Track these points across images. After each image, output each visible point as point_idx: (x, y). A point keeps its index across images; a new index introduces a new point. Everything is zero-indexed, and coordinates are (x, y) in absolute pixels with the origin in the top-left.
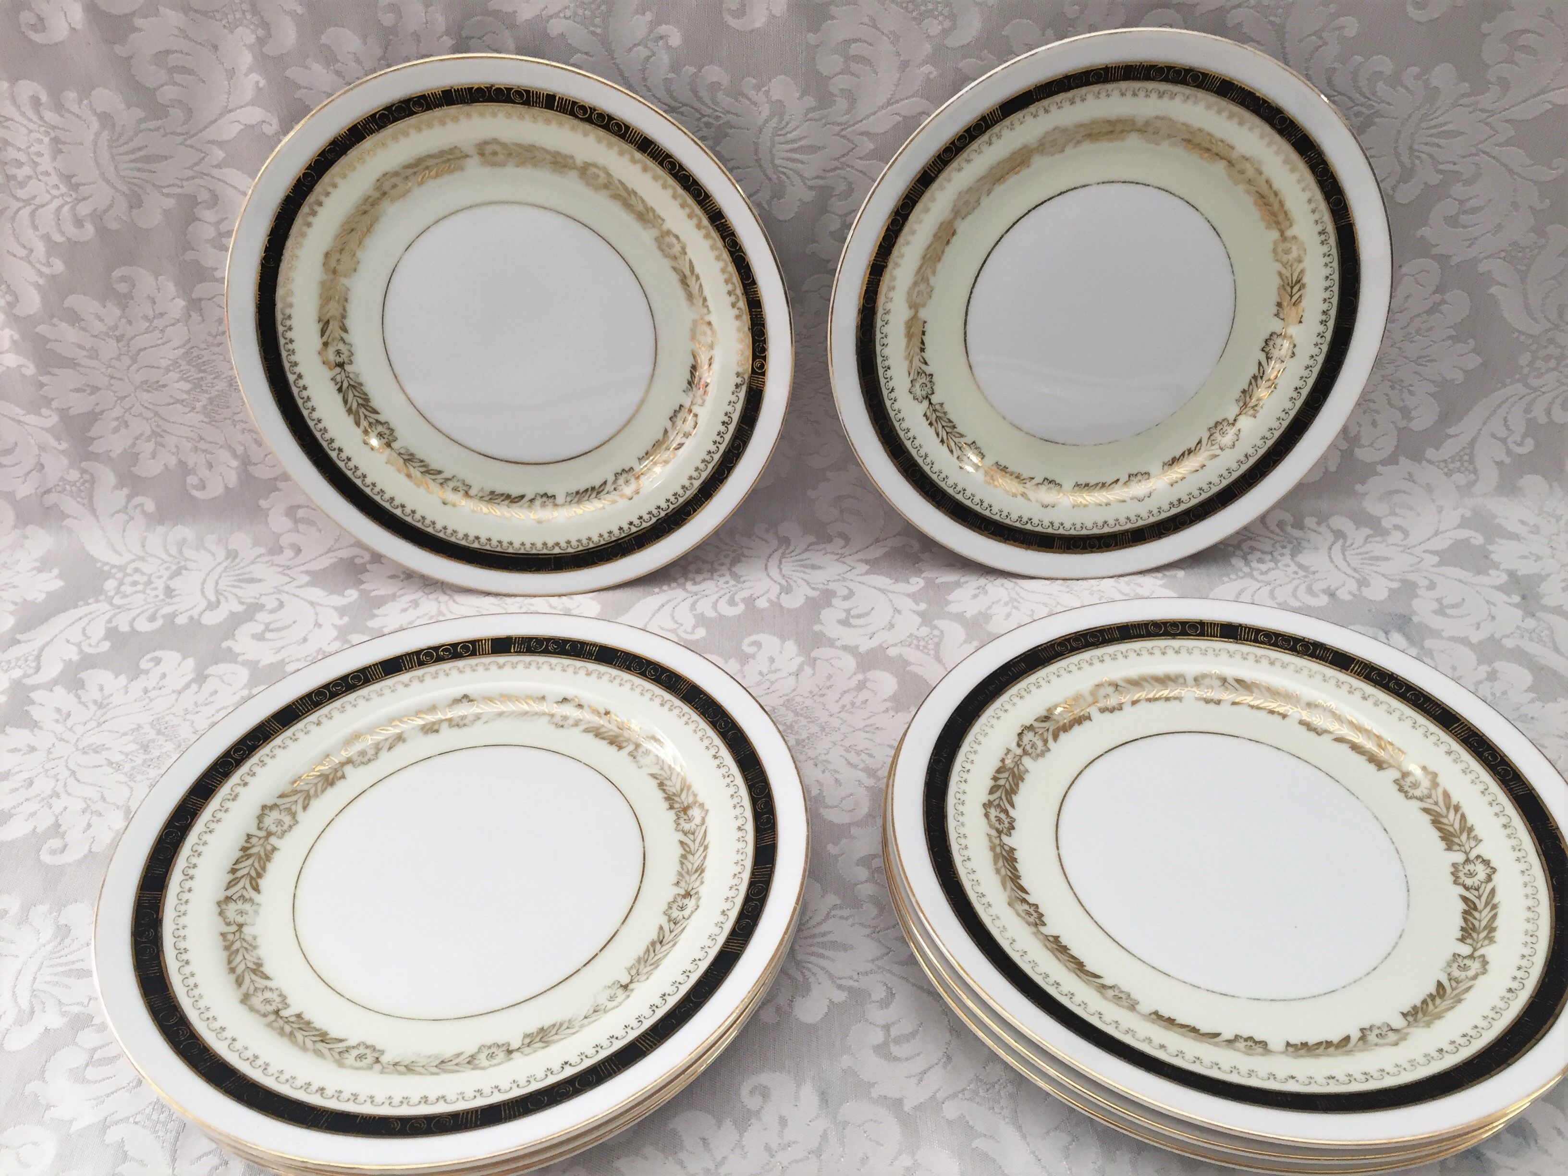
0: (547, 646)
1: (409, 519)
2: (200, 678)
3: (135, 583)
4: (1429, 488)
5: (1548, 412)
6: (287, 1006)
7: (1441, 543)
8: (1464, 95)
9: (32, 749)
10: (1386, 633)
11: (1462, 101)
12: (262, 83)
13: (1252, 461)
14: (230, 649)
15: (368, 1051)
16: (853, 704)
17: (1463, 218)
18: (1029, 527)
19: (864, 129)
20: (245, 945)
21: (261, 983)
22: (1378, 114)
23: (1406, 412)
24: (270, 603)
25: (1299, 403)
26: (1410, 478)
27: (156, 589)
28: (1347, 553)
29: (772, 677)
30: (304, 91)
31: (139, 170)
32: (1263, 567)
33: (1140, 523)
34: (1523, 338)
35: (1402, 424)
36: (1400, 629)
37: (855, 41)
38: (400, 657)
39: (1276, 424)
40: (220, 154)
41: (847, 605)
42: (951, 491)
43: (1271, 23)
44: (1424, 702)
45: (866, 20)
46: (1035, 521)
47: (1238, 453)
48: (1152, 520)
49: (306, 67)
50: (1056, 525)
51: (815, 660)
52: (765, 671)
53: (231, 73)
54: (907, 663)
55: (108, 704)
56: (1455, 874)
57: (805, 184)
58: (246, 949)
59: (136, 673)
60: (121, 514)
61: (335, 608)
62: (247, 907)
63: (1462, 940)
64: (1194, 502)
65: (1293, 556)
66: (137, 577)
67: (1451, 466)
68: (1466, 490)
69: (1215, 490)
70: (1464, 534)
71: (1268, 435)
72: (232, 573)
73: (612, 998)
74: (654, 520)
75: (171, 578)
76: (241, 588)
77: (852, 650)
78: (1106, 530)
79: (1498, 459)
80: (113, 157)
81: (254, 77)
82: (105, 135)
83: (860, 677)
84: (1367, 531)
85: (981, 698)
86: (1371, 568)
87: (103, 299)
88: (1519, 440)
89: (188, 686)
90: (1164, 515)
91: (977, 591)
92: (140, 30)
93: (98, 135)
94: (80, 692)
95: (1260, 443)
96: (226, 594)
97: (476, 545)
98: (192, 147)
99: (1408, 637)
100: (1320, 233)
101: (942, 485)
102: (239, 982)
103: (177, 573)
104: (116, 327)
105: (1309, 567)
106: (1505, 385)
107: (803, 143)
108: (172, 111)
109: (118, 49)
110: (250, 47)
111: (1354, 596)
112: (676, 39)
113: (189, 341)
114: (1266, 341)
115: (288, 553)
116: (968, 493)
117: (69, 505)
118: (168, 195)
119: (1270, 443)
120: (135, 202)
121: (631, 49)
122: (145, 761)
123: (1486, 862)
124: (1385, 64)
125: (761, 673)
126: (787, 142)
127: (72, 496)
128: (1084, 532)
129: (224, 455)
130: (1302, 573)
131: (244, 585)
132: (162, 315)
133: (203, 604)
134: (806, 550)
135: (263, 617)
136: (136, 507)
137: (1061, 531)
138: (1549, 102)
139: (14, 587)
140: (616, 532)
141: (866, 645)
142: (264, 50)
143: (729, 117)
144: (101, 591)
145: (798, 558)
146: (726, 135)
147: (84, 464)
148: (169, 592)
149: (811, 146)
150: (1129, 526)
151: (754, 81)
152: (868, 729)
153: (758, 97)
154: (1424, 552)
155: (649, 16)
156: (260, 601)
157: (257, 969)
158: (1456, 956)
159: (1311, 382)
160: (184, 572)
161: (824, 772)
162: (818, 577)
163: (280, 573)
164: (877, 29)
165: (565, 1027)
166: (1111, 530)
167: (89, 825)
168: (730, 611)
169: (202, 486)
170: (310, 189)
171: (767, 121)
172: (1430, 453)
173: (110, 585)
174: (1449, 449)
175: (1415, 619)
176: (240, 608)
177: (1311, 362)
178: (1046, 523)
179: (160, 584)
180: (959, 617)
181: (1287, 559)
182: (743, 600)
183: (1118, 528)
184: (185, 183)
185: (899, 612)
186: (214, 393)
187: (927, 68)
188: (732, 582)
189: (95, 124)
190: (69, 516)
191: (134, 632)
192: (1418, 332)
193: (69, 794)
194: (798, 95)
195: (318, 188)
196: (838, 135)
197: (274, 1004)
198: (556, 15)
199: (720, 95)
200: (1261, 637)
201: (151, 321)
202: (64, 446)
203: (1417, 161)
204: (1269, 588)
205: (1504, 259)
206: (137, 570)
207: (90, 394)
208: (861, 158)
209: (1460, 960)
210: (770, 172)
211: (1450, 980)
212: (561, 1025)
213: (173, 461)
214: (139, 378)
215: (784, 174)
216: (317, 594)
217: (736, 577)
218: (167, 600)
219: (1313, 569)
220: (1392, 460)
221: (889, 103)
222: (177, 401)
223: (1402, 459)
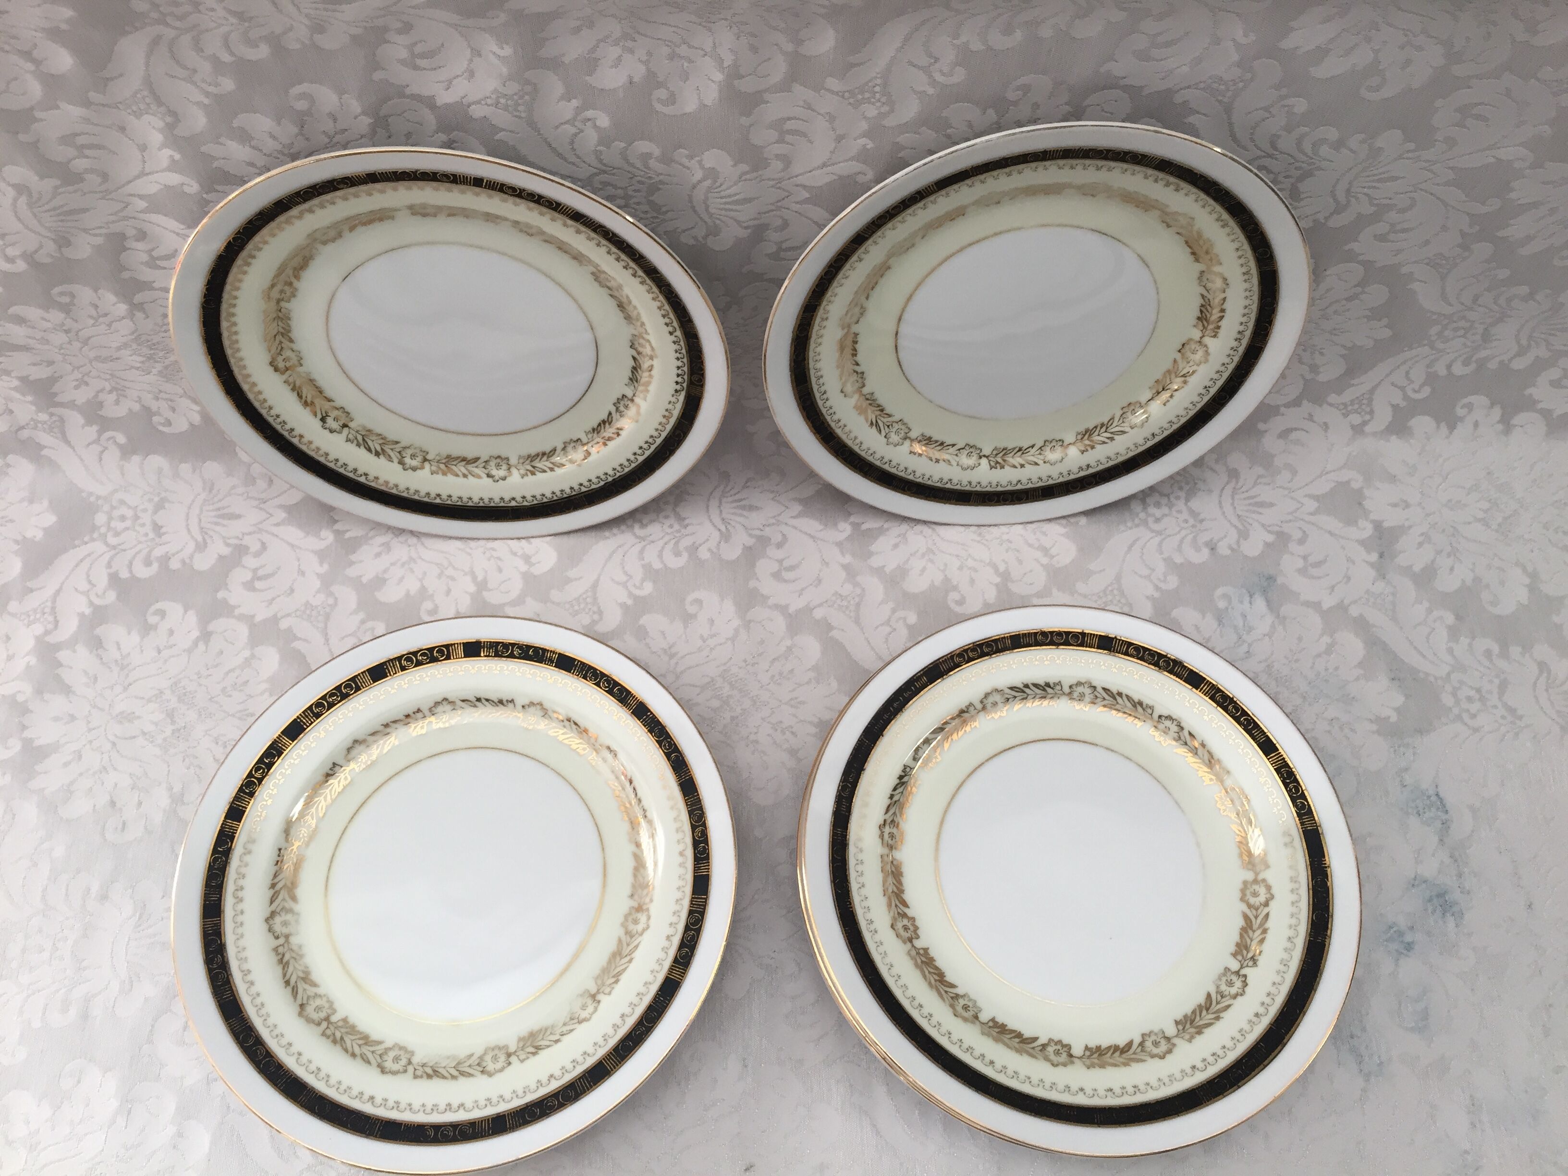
0: (512, 651)
1: (373, 484)
2: (206, 636)
3: (123, 518)
4: (1326, 426)
5: (1449, 367)
6: (334, 1011)
7: (1323, 487)
8: (1408, 151)
9: (73, 718)
10: (1251, 596)
11: (1406, 156)
12: (177, 157)
13: (1158, 439)
14: (225, 601)
15: (402, 1053)
16: (781, 674)
17: (1392, 236)
18: (948, 486)
19: (799, 183)
20: (294, 955)
21: (311, 991)
22: (1320, 169)
23: (1314, 368)
24: (255, 547)
25: (1206, 399)
26: (1310, 418)
27: (143, 525)
28: (1237, 497)
29: (712, 642)
30: (222, 161)
31: (62, 221)
32: (1157, 512)
33: (1051, 482)
34: (1434, 317)
35: (1309, 376)
36: (1264, 592)
37: (789, 119)
38: (384, 663)
39: (1183, 413)
40: (143, 204)
41: (779, 554)
42: (878, 463)
43: (1220, 102)
44: (1253, 729)
45: (801, 103)
46: (955, 481)
47: (1147, 432)
48: (1061, 480)
49: (221, 144)
50: (974, 484)
51: (750, 621)
52: (705, 636)
53: (143, 148)
54: (830, 627)
55: (128, 665)
56: (1243, 891)
57: (741, 226)
58: (295, 959)
59: (147, 629)
60: (94, 446)
61: (315, 552)
62: (289, 917)
63: (1234, 955)
64: (1101, 467)
65: (1187, 500)
66: (124, 510)
67: (1350, 408)
68: (1358, 430)
69: (1121, 459)
70: (1346, 475)
71: (1175, 420)
72: (211, 507)
73: (584, 1007)
74: (602, 483)
75: (155, 512)
76: (224, 526)
77: (782, 609)
78: (1019, 487)
79: (1395, 402)
80: (35, 215)
81: (167, 152)
82: (23, 200)
83: (788, 643)
84: (1259, 470)
85: (886, 716)
86: (1254, 516)
87: (46, 308)
88: (1417, 388)
89: (196, 643)
90: (1072, 477)
91: (897, 540)
92: (42, 120)
93: (15, 200)
94: (100, 651)
95: (1166, 426)
96: (211, 533)
97: (438, 501)
98: (112, 199)
99: (1268, 602)
100: (1244, 274)
101: (870, 459)
102: (295, 992)
103: (159, 506)
104: (63, 324)
105: (1199, 514)
106: (1411, 348)
107: (737, 197)
108: (87, 176)
109: (22, 137)
110: (161, 131)
111: (1232, 549)
112: (604, 121)
113: (136, 330)
114: (1183, 345)
115: (261, 484)
116: (894, 463)
117: (44, 438)
118: (95, 235)
119: (1175, 427)
120: (63, 242)
121: (557, 127)
122: (174, 731)
123: (1269, 888)
124: (1332, 134)
125: (702, 637)
126: (721, 198)
127: (44, 431)
128: (999, 489)
129: (185, 403)
130: (1192, 521)
131: (225, 522)
132: (106, 315)
133: (191, 546)
134: (745, 487)
135: (250, 561)
136: (109, 439)
137: (978, 489)
138: (1493, 157)
139: (12, 521)
140: (568, 491)
141: (796, 604)
142: (175, 132)
143: (661, 177)
144: (94, 528)
145: (737, 497)
146: (659, 189)
147: (52, 410)
148: (157, 528)
149: (745, 199)
150: (1040, 484)
151: (686, 152)
152: (792, 702)
153: (694, 163)
154: (1306, 496)
155: (575, 103)
156: (244, 543)
157: (306, 978)
158: (1227, 969)
159: (1219, 384)
160: (167, 505)
161: (753, 753)
162: (756, 519)
163: (256, 507)
164: (813, 110)
165: (548, 1033)
166: (1024, 487)
167: (140, 803)
168: (675, 563)
169: (169, 423)
170: (242, 248)
171: (700, 182)
172: (1333, 398)
173: (100, 519)
174: (1349, 395)
175: (1280, 580)
176: (225, 551)
177: (1222, 368)
178: (965, 483)
179: (146, 518)
180: (879, 571)
181: (1181, 504)
182: (686, 548)
183: (1030, 486)
184: (110, 225)
185: (827, 564)
186: (167, 362)
187: (863, 141)
188: (676, 527)
189: (11, 192)
190: (46, 447)
191: (134, 579)
192: (1335, 312)
193: (115, 769)
194: (732, 163)
195: (250, 246)
196: (772, 187)
197: (324, 1010)
198: (478, 102)
199: (652, 163)
200: (1131, 650)
201: (96, 320)
202: (29, 398)
203: (1353, 200)
204: (1157, 540)
205: (1427, 264)
206: (122, 502)
207: (48, 366)
208: (797, 203)
209: (1229, 974)
210: (706, 218)
211: (1217, 992)
212: (546, 1029)
213: (136, 407)
214: (92, 354)
215: (719, 219)
216: (293, 533)
217: (680, 519)
218: (157, 540)
219: (1202, 516)
220: (1296, 403)
221: (824, 165)
222: (132, 367)
223: (1305, 402)
